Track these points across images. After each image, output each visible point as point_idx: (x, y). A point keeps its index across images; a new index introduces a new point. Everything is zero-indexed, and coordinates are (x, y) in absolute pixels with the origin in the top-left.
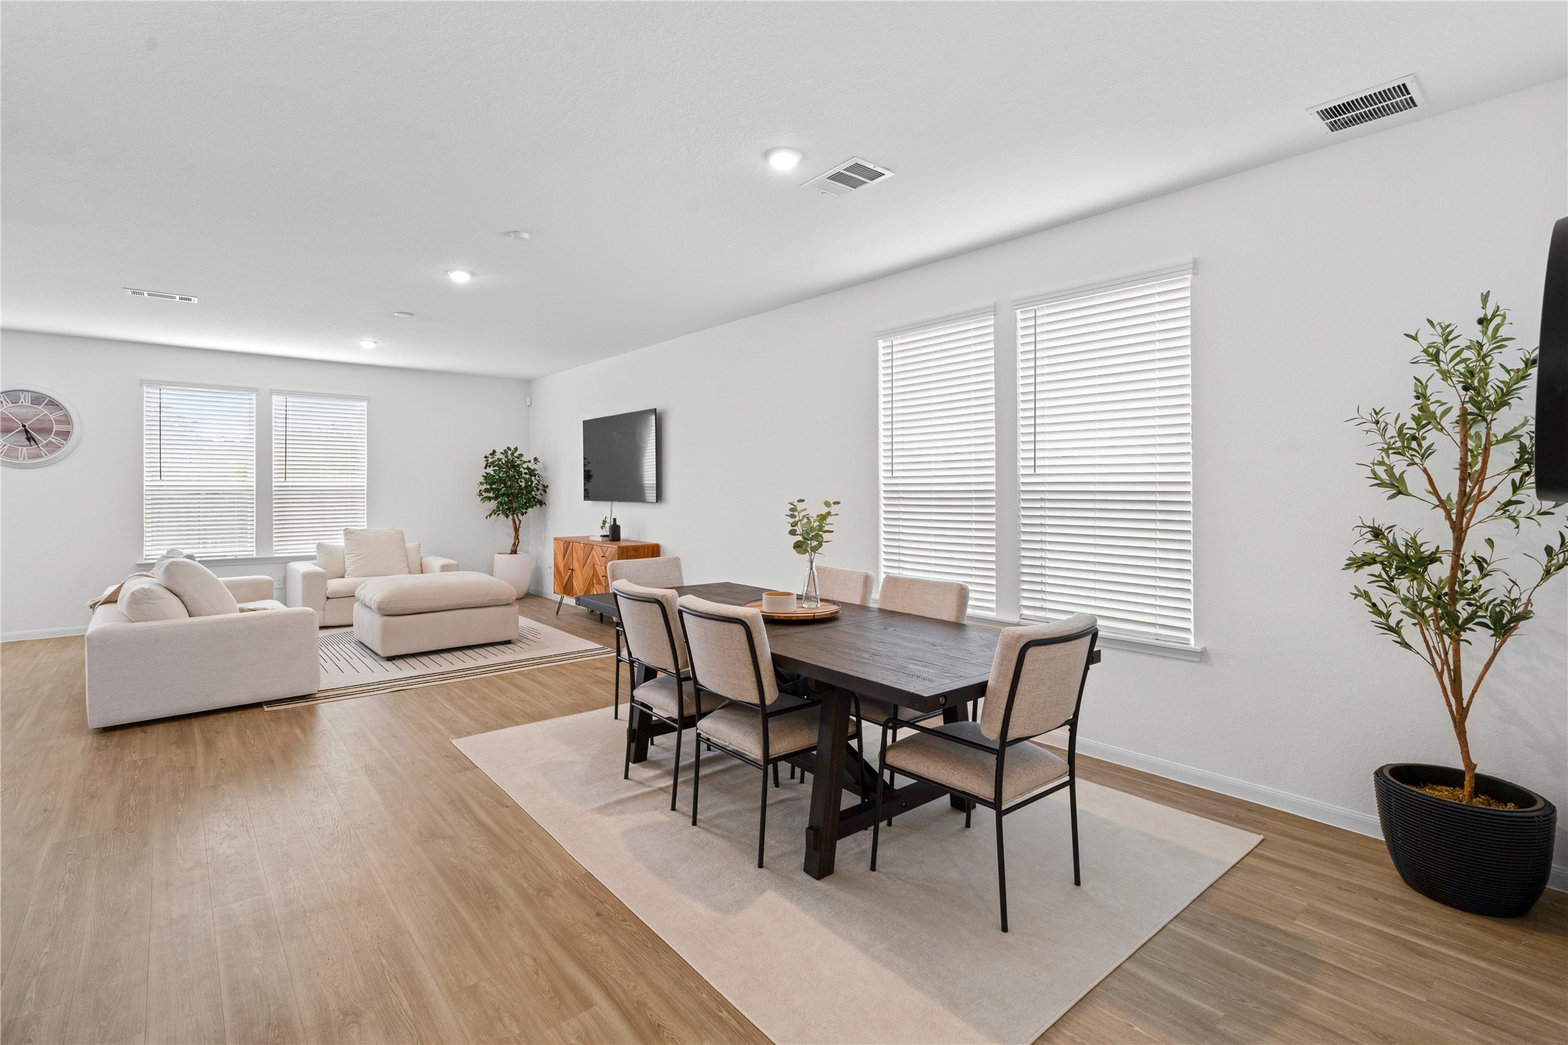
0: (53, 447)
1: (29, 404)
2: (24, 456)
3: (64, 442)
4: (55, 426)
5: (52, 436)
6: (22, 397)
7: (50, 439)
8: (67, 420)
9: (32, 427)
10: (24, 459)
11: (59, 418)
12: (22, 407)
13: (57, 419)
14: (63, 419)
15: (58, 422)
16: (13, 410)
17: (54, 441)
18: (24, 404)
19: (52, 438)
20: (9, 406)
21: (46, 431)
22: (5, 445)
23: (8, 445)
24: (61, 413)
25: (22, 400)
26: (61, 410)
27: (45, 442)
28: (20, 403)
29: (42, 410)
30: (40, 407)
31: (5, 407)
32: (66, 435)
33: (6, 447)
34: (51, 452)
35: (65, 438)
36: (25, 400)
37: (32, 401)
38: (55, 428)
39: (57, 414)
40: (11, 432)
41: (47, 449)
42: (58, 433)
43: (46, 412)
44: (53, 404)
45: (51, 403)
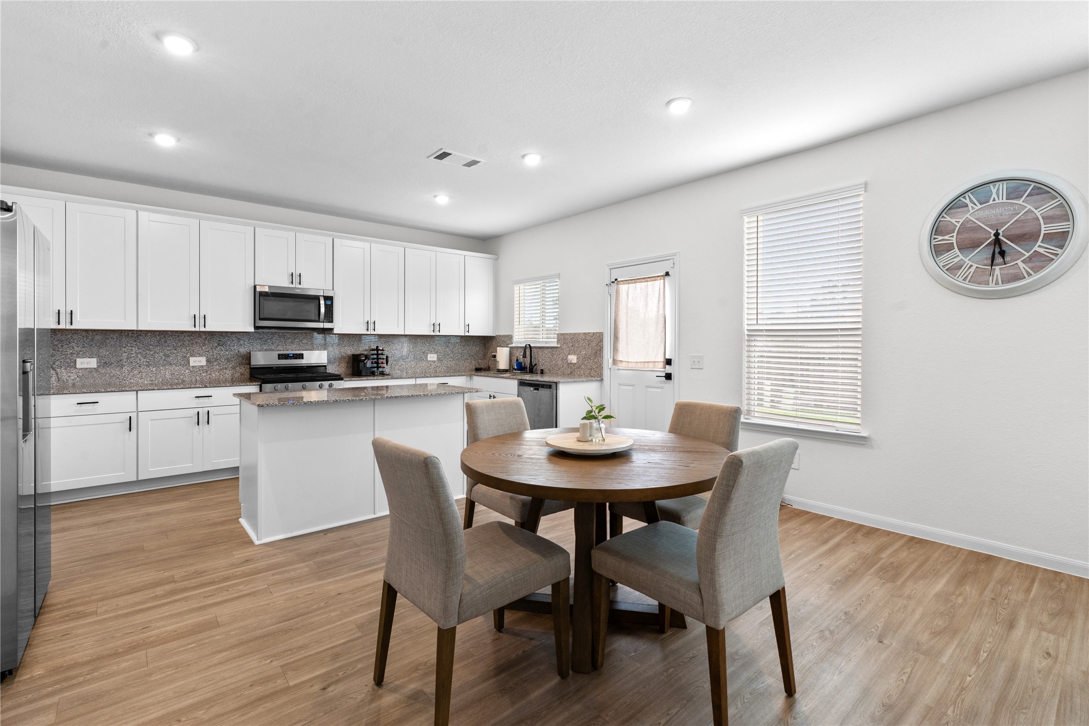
0: (1039, 261)
1: (1005, 200)
2: (997, 280)
3: (1059, 251)
4: (1043, 226)
5: (1039, 243)
6: (994, 191)
7: (1036, 248)
8: (1065, 213)
9: (1009, 233)
10: (997, 283)
11: (1051, 213)
12: (993, 207)
13: (1045, 215)
14: (1058, 212)
15: (1048, 219)
16: (981, 214)
17: (1041, 250)
18: (997, 201)
19: (1039, 247)
20: (977, 208)
21: (1026, 237)
22: (971, 266)
23: (975, 266)
24: (1054, 203)
25: (994, 195)
26: (1054, 198)
27: (1027, 255)
28: (991, 202)
29: (1024, 204)
30: (1020, 202)
31: (971, 211)
32: (1061, 239)
33: (972, 269)
34: (1036, 270)
35: (1061, 243)
36: (998, 194)
37: (1008, 194)
38: (1044, 229)
39: (1048, 207)
40: (979, 247)
41: (1031, 265)
42: (1049, 237)
43: (1029, 207)
44: (1042, 191)
45: (1036, 191)
